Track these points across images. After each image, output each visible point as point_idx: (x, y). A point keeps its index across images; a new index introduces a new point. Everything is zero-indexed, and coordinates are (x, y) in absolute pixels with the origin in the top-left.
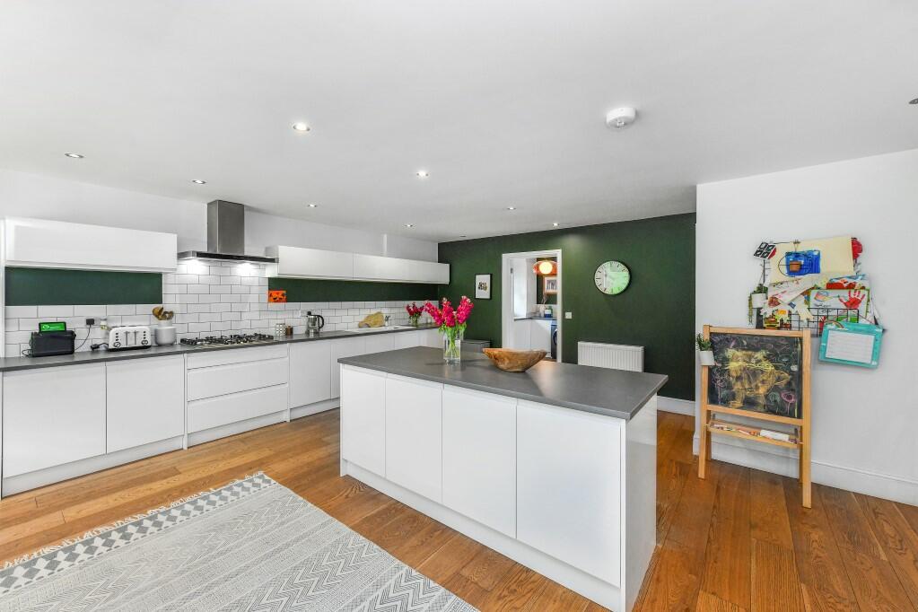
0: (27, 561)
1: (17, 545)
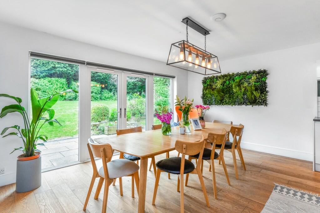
0: (317, 196)
1: (316, 189)
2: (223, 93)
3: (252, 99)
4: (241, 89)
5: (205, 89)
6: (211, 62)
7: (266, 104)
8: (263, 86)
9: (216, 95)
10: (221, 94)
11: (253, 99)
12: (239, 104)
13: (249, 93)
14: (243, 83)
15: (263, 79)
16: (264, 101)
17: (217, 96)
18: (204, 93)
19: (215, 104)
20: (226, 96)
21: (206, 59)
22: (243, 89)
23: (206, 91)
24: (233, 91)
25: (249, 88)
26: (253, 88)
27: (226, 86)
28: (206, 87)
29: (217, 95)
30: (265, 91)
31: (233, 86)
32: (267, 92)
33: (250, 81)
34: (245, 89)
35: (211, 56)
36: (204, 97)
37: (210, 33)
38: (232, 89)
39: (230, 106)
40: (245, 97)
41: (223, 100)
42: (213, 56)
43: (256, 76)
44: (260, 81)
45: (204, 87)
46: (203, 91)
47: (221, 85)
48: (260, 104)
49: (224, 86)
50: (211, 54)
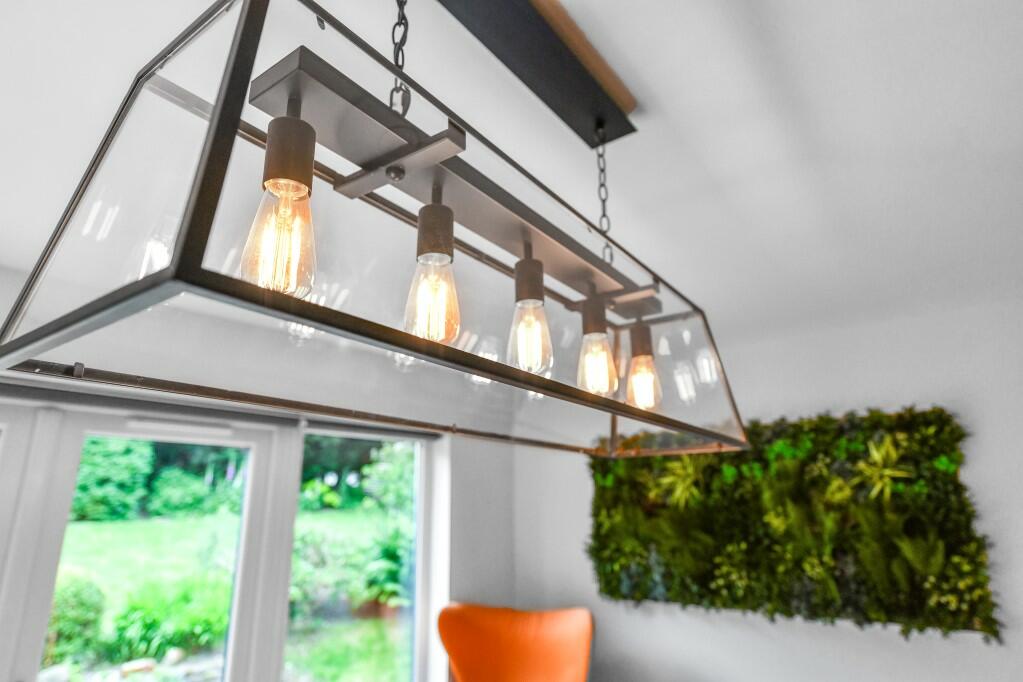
2: (709, 530)
3: (893, 583)
4: (811, 519)
5: (604, 501)
6: (663, 347)
7: (992, 629)
8: (949, 510)
9: (667, 545)
10: (696, 540)
11: (904, 584)
12: (813, 614)
13: (868, 549)
14: (821, 483)
15: (942, 463)
16: (973, 605)
17: (674, 551)
18: (598, 526)
19: (668, 600)
20: (730, 556)
21: (616, 328)
22: (829, 522)
23: (609, 516)
24: (766, 525)
25: (863, 518)
26: (891, 516)
27: (723, 493)
28: (609, 496)
29: (674, 543)
30: (971, 538)
31: (767, 496)
32: (983, 544)
33: (860, 473)
34: (843, 520)
35: (656, 305)
36: (602, 547)
37: (634, 120)
38: (761, 512)
39: (757, 619)
40: (851, 570)
41: (714, 578)
42: (670, 304)
43: (896, 444)
44: (920, 477)
45: (601, 493)
46: (596, 514)
47: (696, 484)
48: (950, 621)
49: (707, 490)
50: (657, 279)
